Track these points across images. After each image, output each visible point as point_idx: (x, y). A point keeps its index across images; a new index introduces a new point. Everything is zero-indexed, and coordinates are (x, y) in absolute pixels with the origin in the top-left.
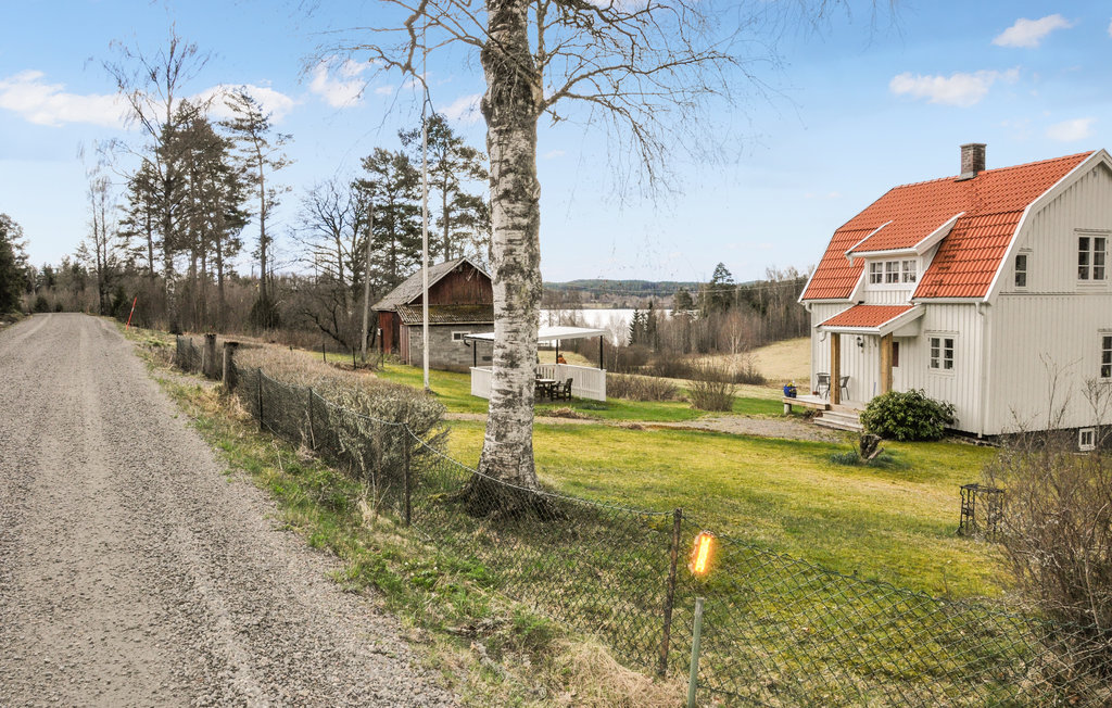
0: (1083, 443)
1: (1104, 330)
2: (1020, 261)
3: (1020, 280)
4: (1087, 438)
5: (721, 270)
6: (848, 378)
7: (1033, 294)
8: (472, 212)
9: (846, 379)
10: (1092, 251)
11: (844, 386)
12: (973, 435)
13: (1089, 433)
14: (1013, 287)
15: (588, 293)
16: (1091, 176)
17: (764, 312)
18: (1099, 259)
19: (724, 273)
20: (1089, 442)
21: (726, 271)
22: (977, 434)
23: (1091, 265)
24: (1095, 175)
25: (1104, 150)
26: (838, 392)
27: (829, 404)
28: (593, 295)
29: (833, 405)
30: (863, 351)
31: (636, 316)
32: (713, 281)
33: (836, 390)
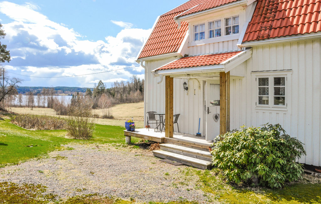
5: (101, 83)
6: (179, 115)
9: (177, 116)
11: (176, 122)
17: (114, 96)
19: (102, 84)
21: (102, 83)
26: (172, 127)
27: (165, 137)
28: (62, 91)
29: (169, 138)
30: (188, 93)
31: (73, 97)
32: (98, 86)
33: (170, 125)
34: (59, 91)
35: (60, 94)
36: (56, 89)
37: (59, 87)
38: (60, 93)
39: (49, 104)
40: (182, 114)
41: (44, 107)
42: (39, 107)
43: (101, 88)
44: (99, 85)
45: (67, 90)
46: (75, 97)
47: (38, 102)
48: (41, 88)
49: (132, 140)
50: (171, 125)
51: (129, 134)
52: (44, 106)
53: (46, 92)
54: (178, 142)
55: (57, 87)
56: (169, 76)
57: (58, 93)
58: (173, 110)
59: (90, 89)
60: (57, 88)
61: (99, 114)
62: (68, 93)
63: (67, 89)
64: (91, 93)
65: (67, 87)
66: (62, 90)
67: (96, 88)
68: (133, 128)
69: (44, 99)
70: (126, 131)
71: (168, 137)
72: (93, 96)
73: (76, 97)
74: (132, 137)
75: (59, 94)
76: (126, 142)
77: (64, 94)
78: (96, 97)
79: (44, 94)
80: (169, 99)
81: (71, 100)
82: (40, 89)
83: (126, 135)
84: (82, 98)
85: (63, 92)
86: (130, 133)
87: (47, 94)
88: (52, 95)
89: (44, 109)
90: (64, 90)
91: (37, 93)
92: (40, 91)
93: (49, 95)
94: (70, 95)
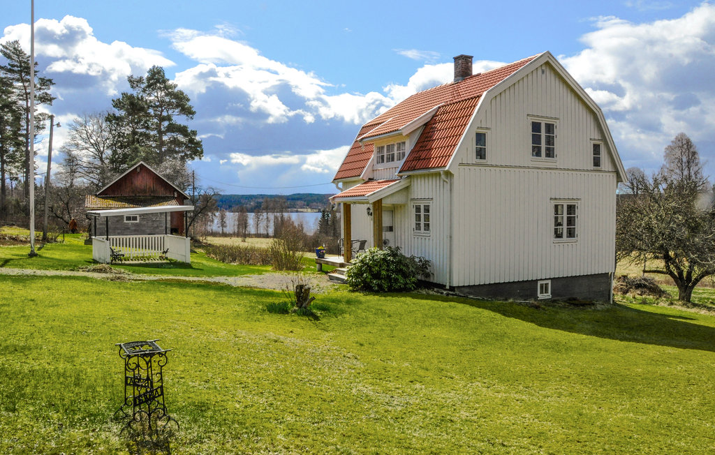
0: (542, 292)
1: (556, 199)
2: (480, 138)
3: (481, 154)
4: (544, 289)
7: (492, 166)
8: (181, 138)
10: (543, 134)
11: (363, 249)
12: (442, 287)
13: (547, 284)
14: (474, 160)
15: (303, 202)
16: (540, 71)
18: (550, 141)
20: (546, 292)
22: (445, 286)
23: (543, 146)
24: (543, 72)
25: (548, 52)
27: (343, 262)
28: (305, 203)
31: (323, 216)
33: (348, 251)
34: (299, 202)
35: (302, 210)
36: (292, 199)
37: (299, 194)
38: (301, 208)
39: (276, 231)
41: (267, 236)
42: (258, 236)
45: (315, 201)
46: (328, 215)
47: (255, 225)
52: (268, 234)
53: (271, 205)
57: (297, 207)
58: (350, 236)
62: (318, 206)
63: (316, 198)
65: (315, 194)
69: (268, 219)
70: (317, 258)
73: (330, 215)
75: (299, 210)
77: (309, 210)
79: (267, 209)
81: (320, 221)
82: (261, 200)
85: (307, 206)
86: (319, 260)
87: (273, 210)
88: (282, 212)
89: (268, 239)
90: (308, 201)
91: (255, 208)
92: (260, 203)
93: (277, 212)
94: (319, 211)
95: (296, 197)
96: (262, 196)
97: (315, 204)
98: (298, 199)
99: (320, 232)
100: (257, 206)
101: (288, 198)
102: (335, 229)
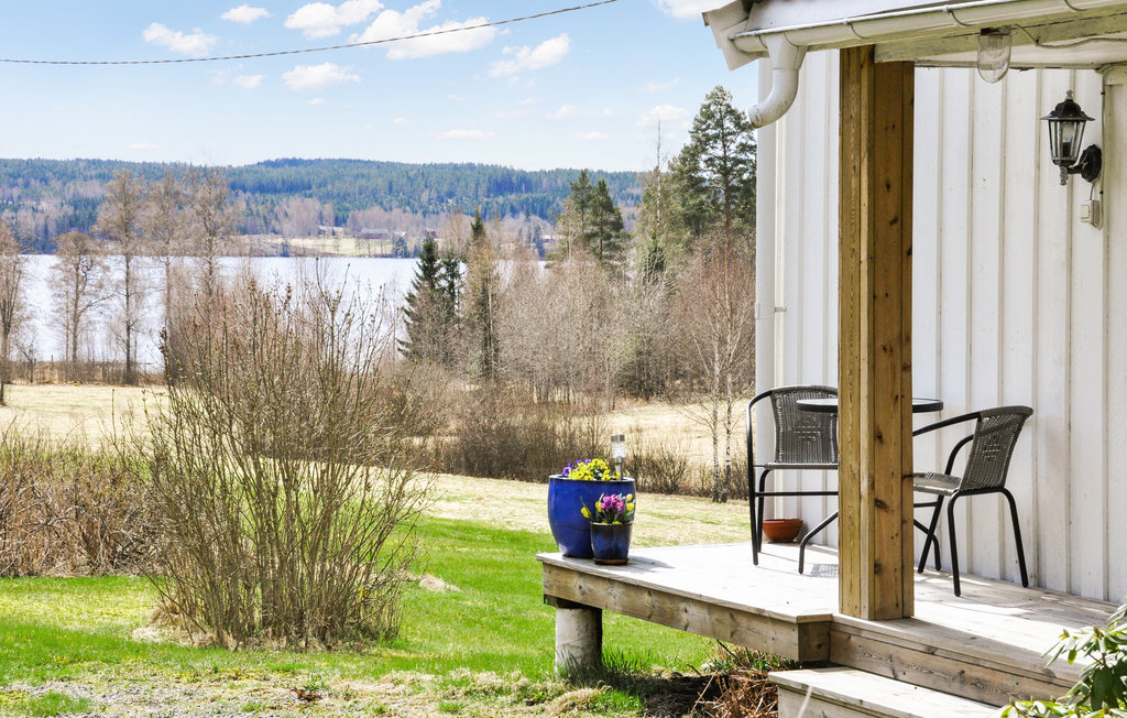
5: (720, 114)
11: (1000, 487)
15: (316, 205)
19: (728, 124)
21: (736, 117)
26: (896, 520)
27: (837, 614)
28: (328, 209)
29: (864, 622)
30: (1098, 215)
31: (429, 272)
32: (691, 155)
33: (879, 504)
34: (294, 204)
35: (309, 243)
36: (261, 189)
37: (294, 162)
38: (307, 234)
39: (172, 346)
40: (1048, 411)
41: (129, 375)
42: (78, 371)
43: (725, 172)
44: (702, 144)
45: (375, 198)
46: (451, 267)
47: (66, 318)
48: (103, 177)
49: (609, 644)
50: (893, 501)
51: (576, 589)
52: (130, 363)
53: (149, 213)
54: (935, 662)
55: (268, 164)
56: (872, 50)
57: (287, 226)
58: (907, 368)
59: (603, 188)
60: (275, 174)
61: (678, 454)
62: (391, 225)
63: (381, 183)
64: (618, 225)
65: (379, 165)
66: (324, 198)
67: (664, 169)
68: (609, 532)
69: (132, 289)
70: (558, 556)
71: (856, 612)
72: (634, 259)
73: (462, 268)
74: (610, 621)
75: (296, 242)
76: (559, 660)
77: (348, 244)
78: (660, 267)
79: (124, 233)
80: (864, 267)
81: (411, 299)
82: (93, 190)
83: (554, 593)
84: (524, 277)
85: (338, 222)
86: (582, 574)
87: (161, 238)
88: (205, 250)
89: (128, 391)
90: (344, 197)
91: (61, 229)
92: (93, 204)
93: (181, 253)
94: (401, 251)
95: (276, 175)
96: (101, 170)
97: (375, 211)
98: (292, 188)
99: (414, 355)
100: (73, 222)
101: (237, 182)
102: (489, 340)
